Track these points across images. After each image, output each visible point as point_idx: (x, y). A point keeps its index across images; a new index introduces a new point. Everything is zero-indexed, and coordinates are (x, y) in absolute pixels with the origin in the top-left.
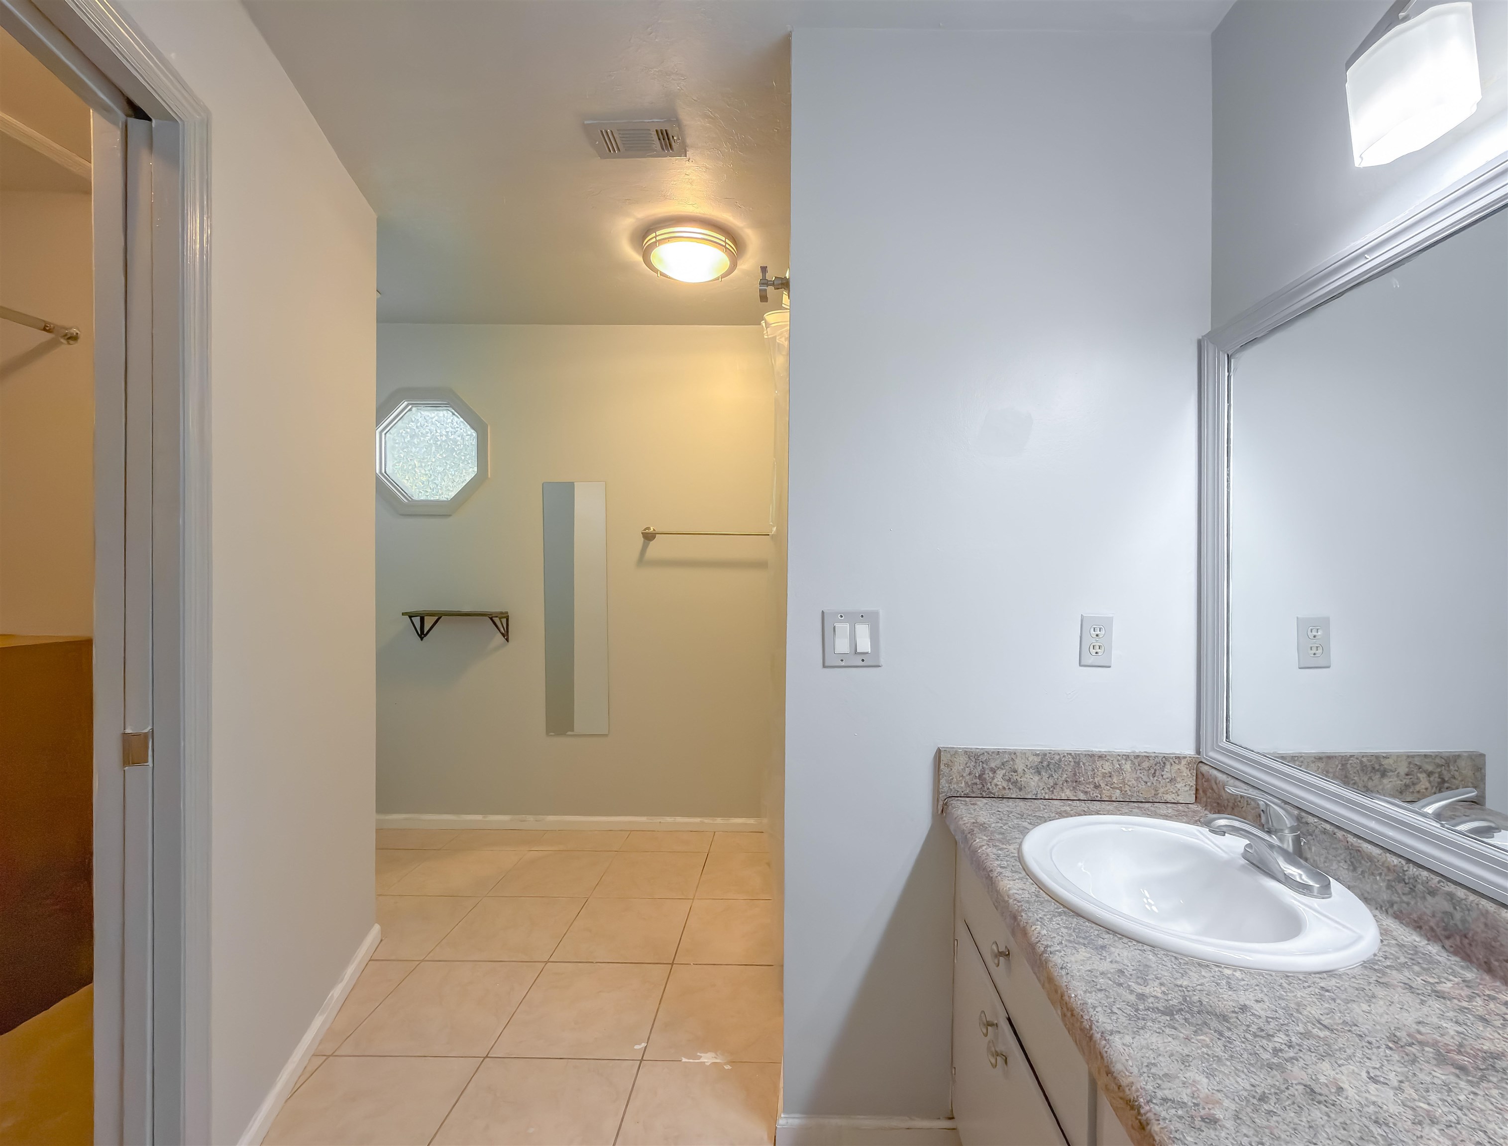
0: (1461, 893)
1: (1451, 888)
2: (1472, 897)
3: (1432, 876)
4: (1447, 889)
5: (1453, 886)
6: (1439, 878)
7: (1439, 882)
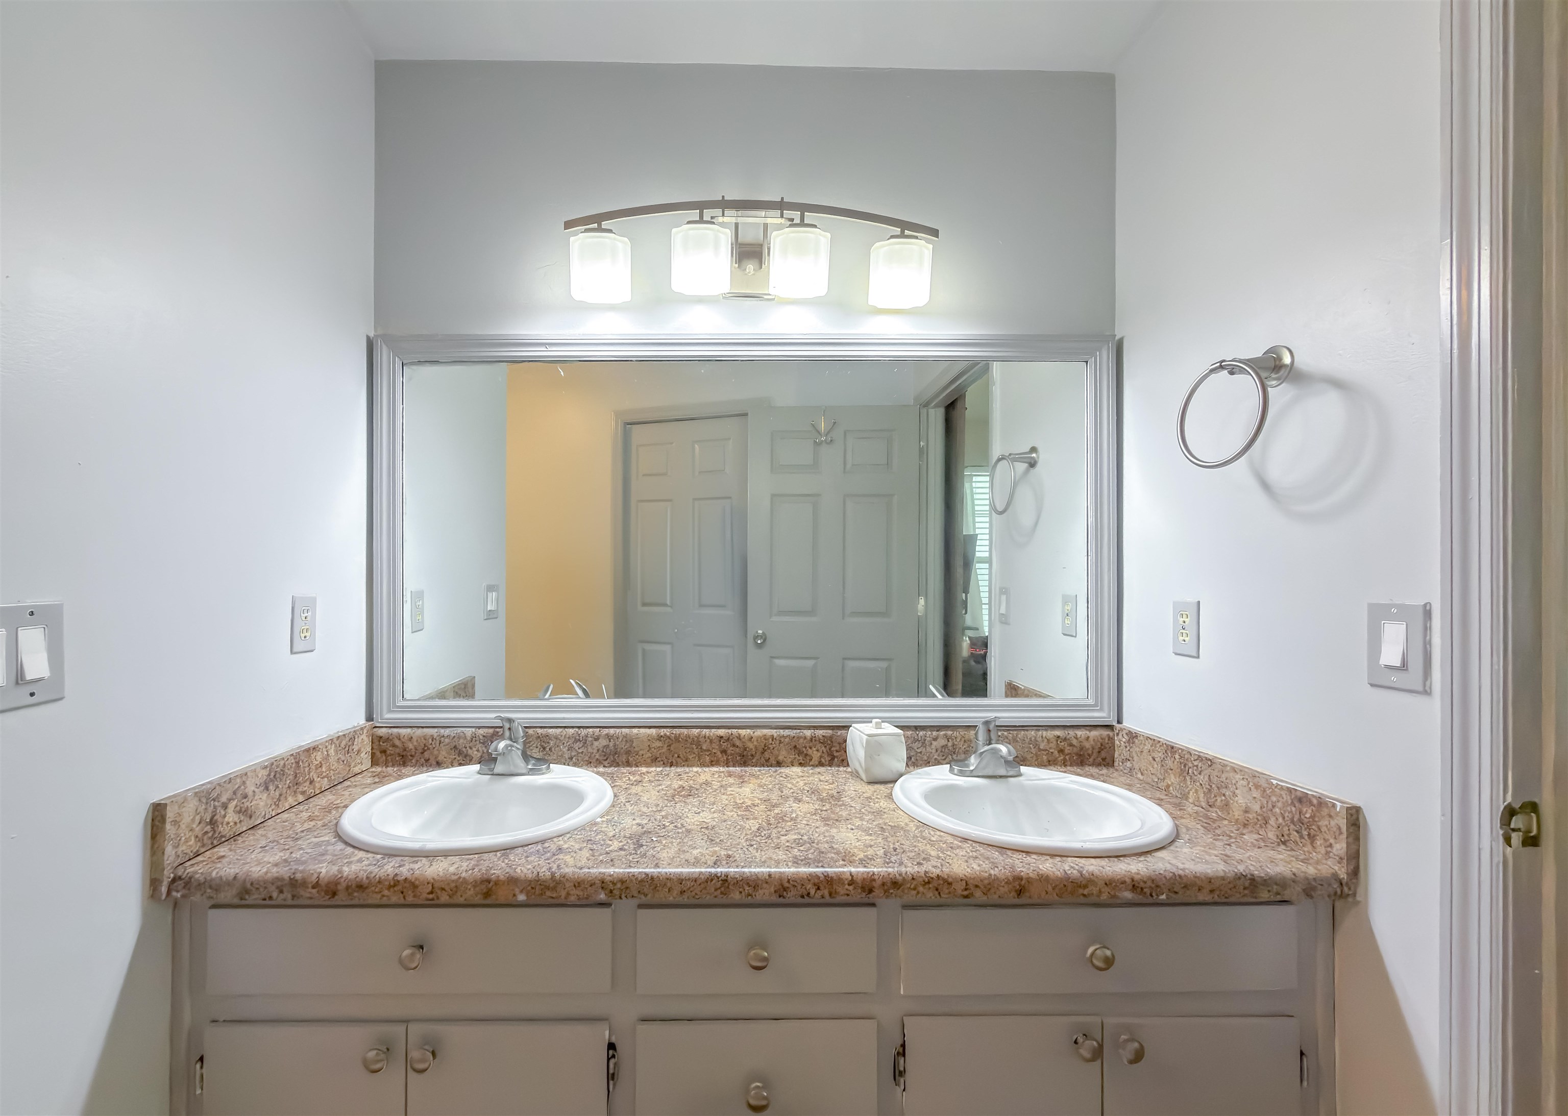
0: (612, 731)
1: (606, 731)
2: (618, 730)
3: (595, 730)
4: (605, 733)
5: (607, 730)
6: (598, 729)
7: (600, 731)
